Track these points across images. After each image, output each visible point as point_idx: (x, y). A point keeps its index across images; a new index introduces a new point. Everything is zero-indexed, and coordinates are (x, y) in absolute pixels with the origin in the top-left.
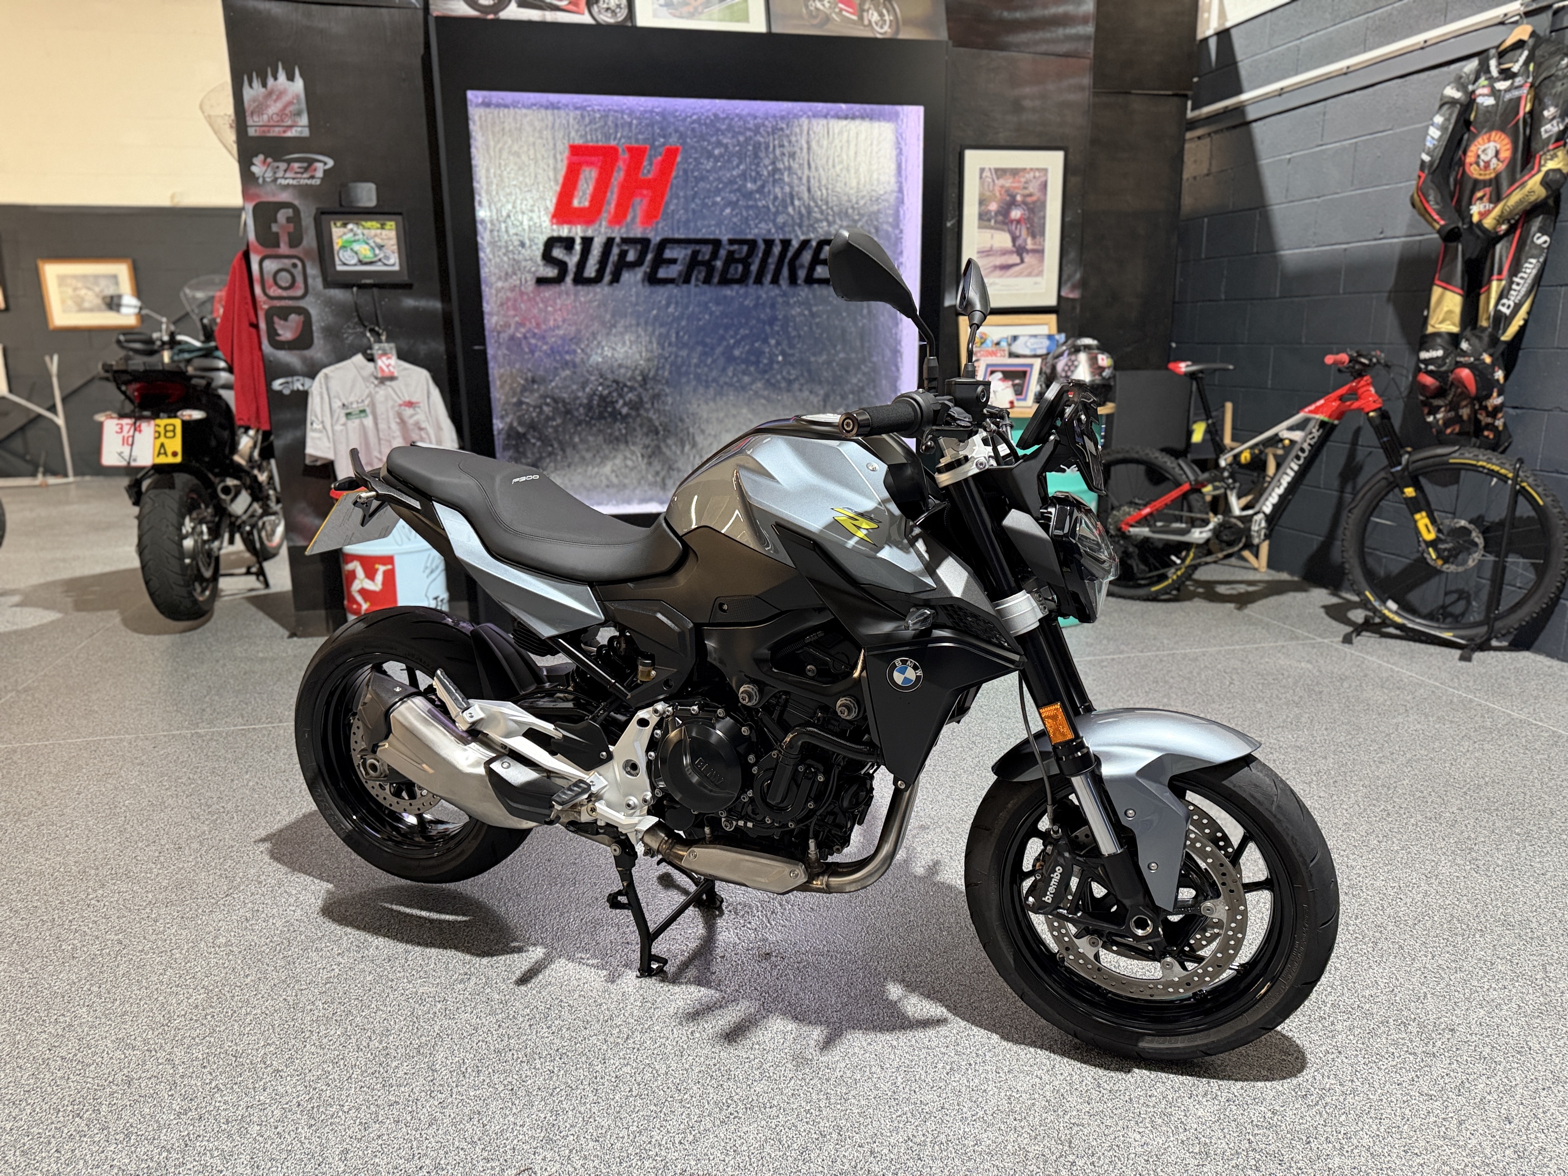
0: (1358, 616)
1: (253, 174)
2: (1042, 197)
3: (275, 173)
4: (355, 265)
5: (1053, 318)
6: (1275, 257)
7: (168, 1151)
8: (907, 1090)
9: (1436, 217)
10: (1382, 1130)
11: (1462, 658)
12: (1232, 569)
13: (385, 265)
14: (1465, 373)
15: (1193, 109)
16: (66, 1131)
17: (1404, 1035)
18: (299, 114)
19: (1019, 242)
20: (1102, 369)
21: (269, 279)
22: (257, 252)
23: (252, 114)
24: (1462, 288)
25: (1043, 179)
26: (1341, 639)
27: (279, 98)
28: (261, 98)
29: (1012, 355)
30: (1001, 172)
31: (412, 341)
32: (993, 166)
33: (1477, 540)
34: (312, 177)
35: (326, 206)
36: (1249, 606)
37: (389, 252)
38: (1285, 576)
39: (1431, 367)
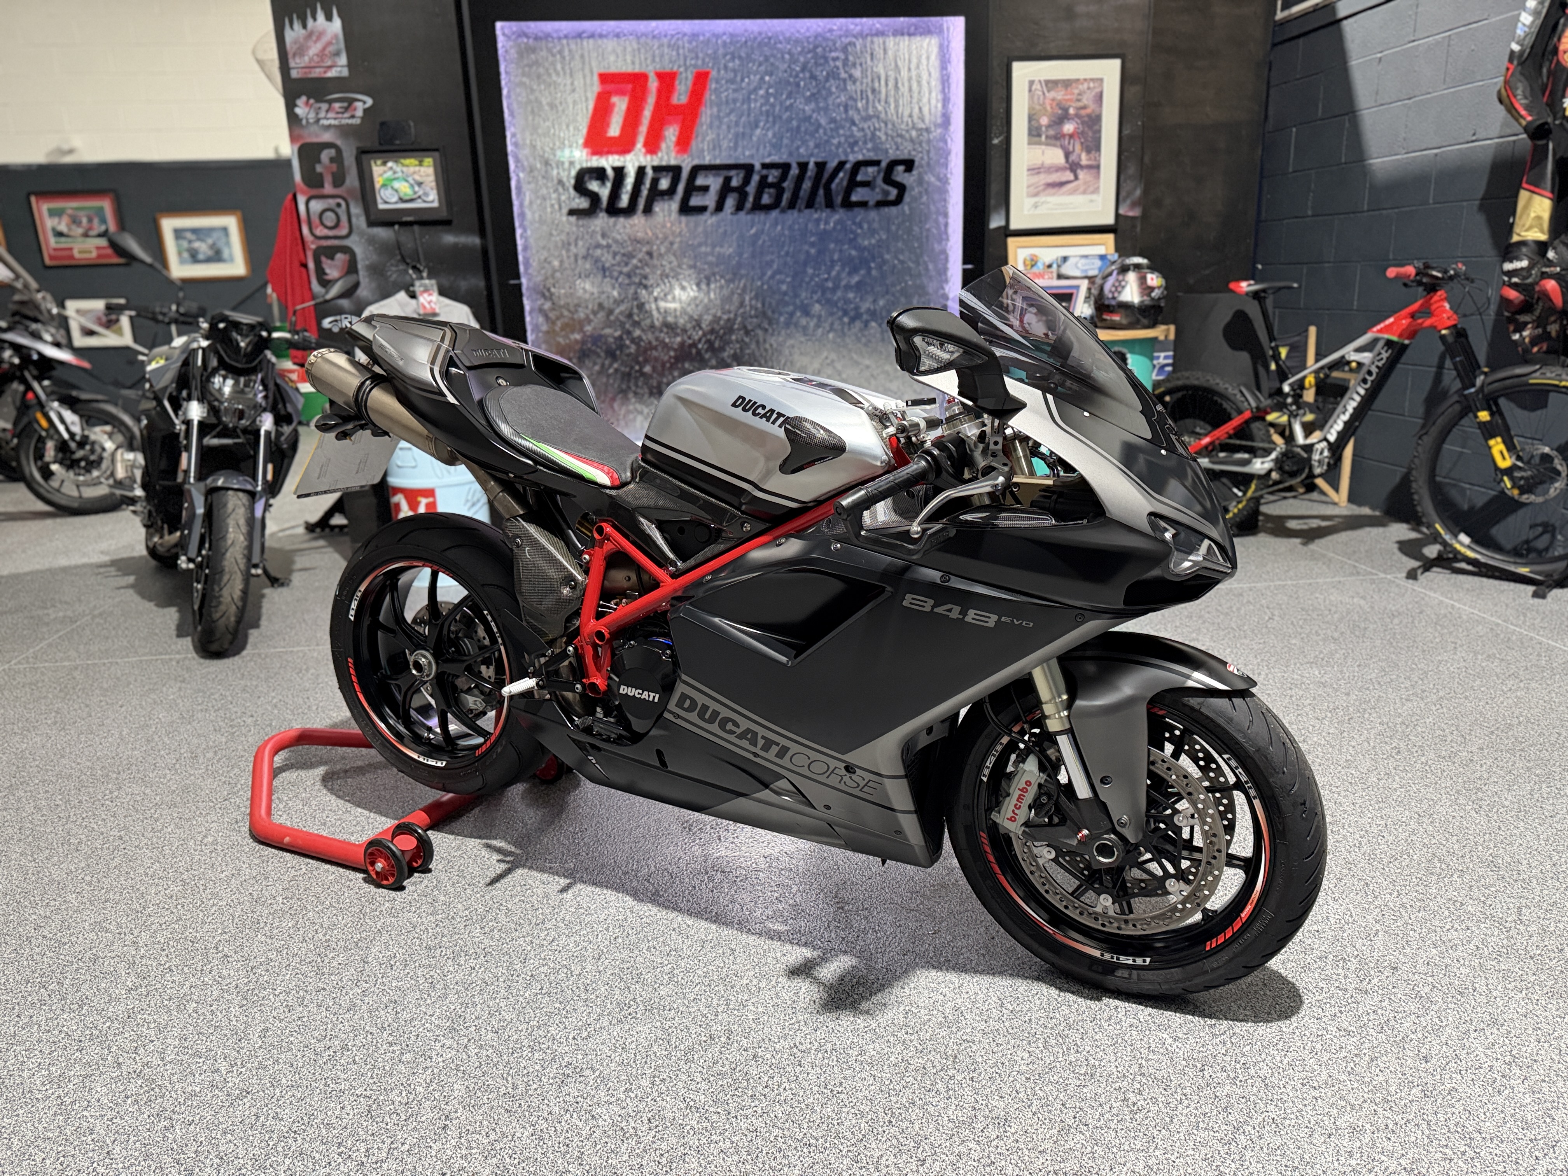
0: (1432, 551)
1: (296, 116)
2: (1097, 110)
3: (317, 114)
4: (396, 203)
5: (1110, 238)
6: (1364, 166)
7: (112, 1022)
8: (807, 1000)
9: (1523, 112)
10: (1285, 1061)
11: (1535, 595)
12: (1310, 504)
13: (425, 202)
14: (1551, 285)
15: (1283, 9)
16: (30, 999)
17: (1340, 971)
18: (337, 54)
19: (1073, 158)
20: (1152, 289)
21: (315, 219)
22: (303, 193)
23: (294, 55)
24: (1552, 192)
25: (1098, 90)
26: (1404, 575)
27: (319, 38)
28: (301, 40)
29: (1060, 277)
30: (1051, 84)
31: (452, 278)
32: (1042, 79)
33: (1559, 467)
34: (353, 117)
35: (368, 145)
36: (1317, 541)
37: (428, 189)
38: (1366, 511)
39: (1515, 280)
